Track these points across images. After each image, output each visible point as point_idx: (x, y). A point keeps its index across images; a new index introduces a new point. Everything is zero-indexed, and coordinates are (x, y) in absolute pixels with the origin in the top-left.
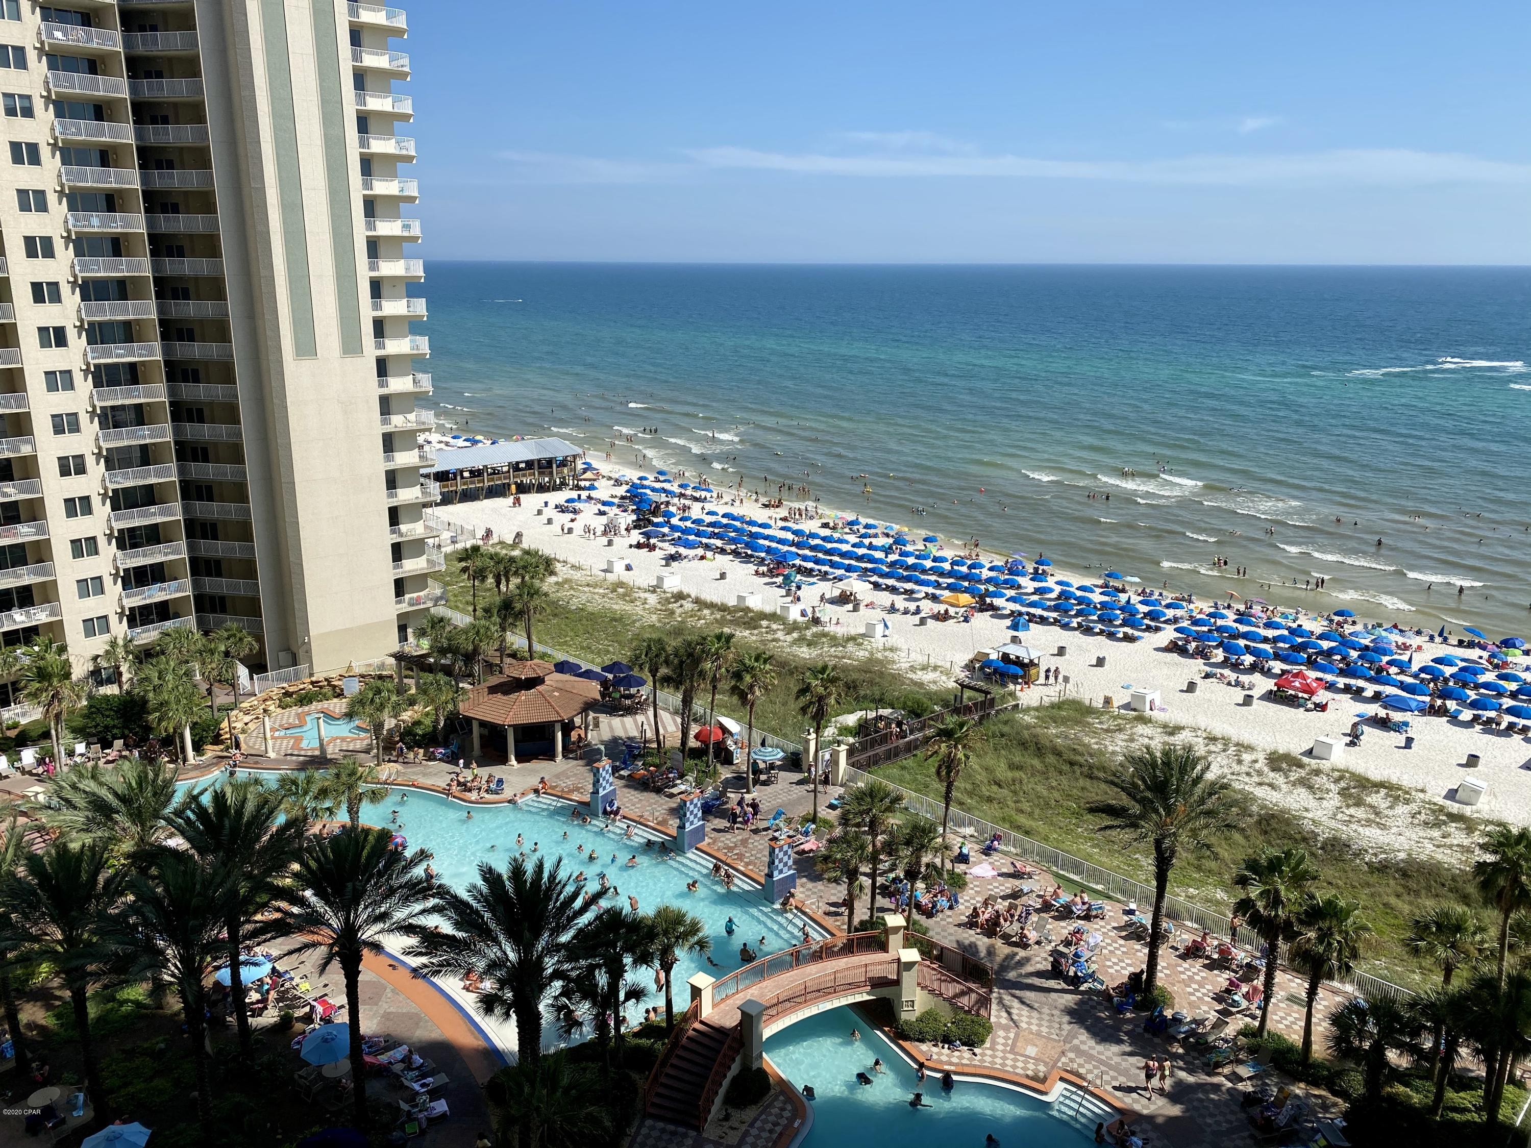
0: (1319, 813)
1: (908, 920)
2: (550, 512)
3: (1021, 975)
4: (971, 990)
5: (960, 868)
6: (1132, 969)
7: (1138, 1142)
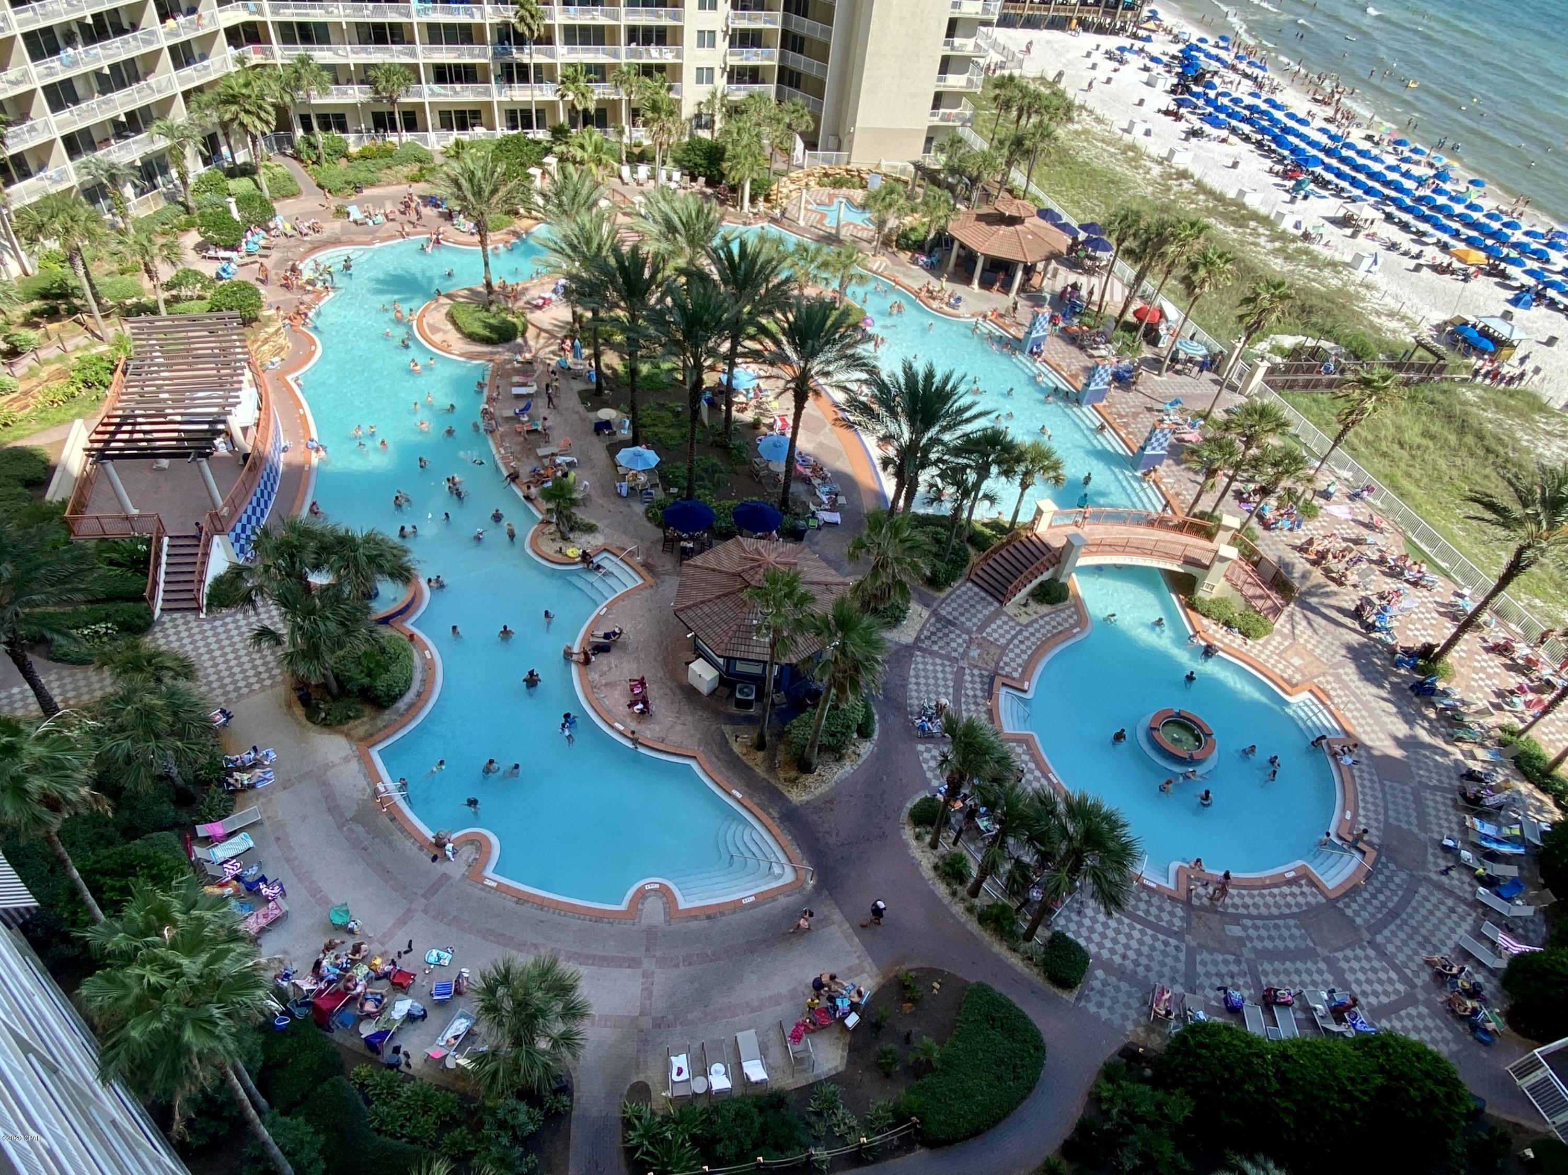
1: (1245, 524)
2: (1098, 57)
3: (1322, 604)
4: (1269, 597)
5: (1318, 501)
6: (1431, 640)
7: (1348, 760)
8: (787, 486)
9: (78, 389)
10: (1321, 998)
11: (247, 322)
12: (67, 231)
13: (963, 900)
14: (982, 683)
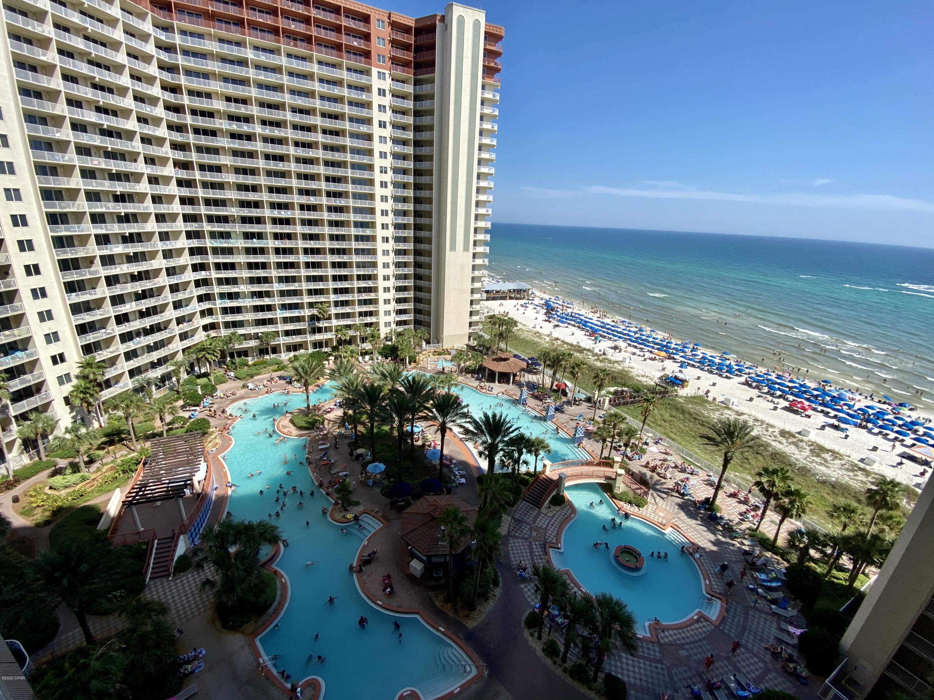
0: (799, 456)
1: (622, 460)
2: (518, 306)
3: (661, 488)
4: (642, 488)
5: (645, 447)
6: (707, 496)
7: (697, 556)
8: (441, 469)
9: (119, 474)
10: (731, 679)
11: (204, 434)
12: (128, 406)
13: (560, 665)
14: (541, 548)
